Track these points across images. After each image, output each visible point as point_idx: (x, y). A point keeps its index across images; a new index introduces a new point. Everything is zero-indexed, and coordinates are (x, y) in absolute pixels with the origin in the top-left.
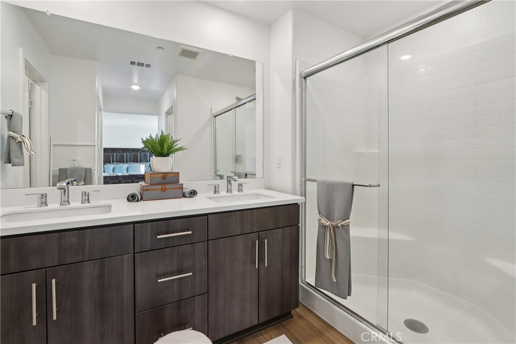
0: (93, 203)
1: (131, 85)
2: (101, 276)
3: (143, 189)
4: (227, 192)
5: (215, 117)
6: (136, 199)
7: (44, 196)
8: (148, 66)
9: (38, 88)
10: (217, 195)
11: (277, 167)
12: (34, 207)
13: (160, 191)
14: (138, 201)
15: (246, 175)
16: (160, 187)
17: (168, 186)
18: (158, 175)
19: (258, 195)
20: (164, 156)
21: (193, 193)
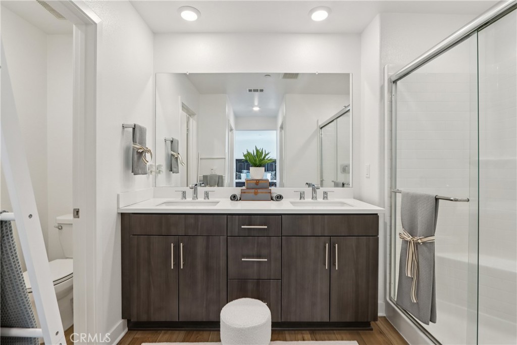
0: (211, 200)
1: (253, 107)
2: (207, 248)
3: (243, 192)
4: (312, 199)
5: (321, 128)
6: (236, 199)
7: (184, 193)
8: (262, 91)
9: (191, 120)
10: (302, 200)
11: (367, 177)
12: (179, 199)
13: (253, 194)
14: (237, 200)
15: (343, 184)
16: (253, 191)
17: (259, 191)
18: (252, 181)
19: (343, 204)
20: (258, 167)
21: (279, 198)
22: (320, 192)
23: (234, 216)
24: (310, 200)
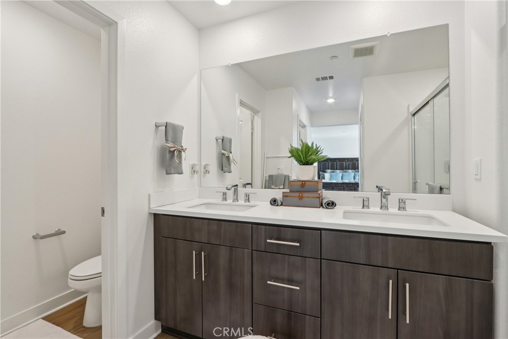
0: (252, 202)
1: (327, 99)
3: (285, 195)
4: (381, 208)
6: (276, 204)
7: (225, 194)
8: (331, 78)
10: (365, 210)
11: (476, 179)
12: (218, 200)
13: (297, 198)
14: (278, 205)
15: (441, 189)
16: (297, 194)
17: (305, 195)
18: (298, 183)
20: (304, 164)
21: (331, 205)
22: (393, 199)
23: (260, 226)
24: (378, 210)
